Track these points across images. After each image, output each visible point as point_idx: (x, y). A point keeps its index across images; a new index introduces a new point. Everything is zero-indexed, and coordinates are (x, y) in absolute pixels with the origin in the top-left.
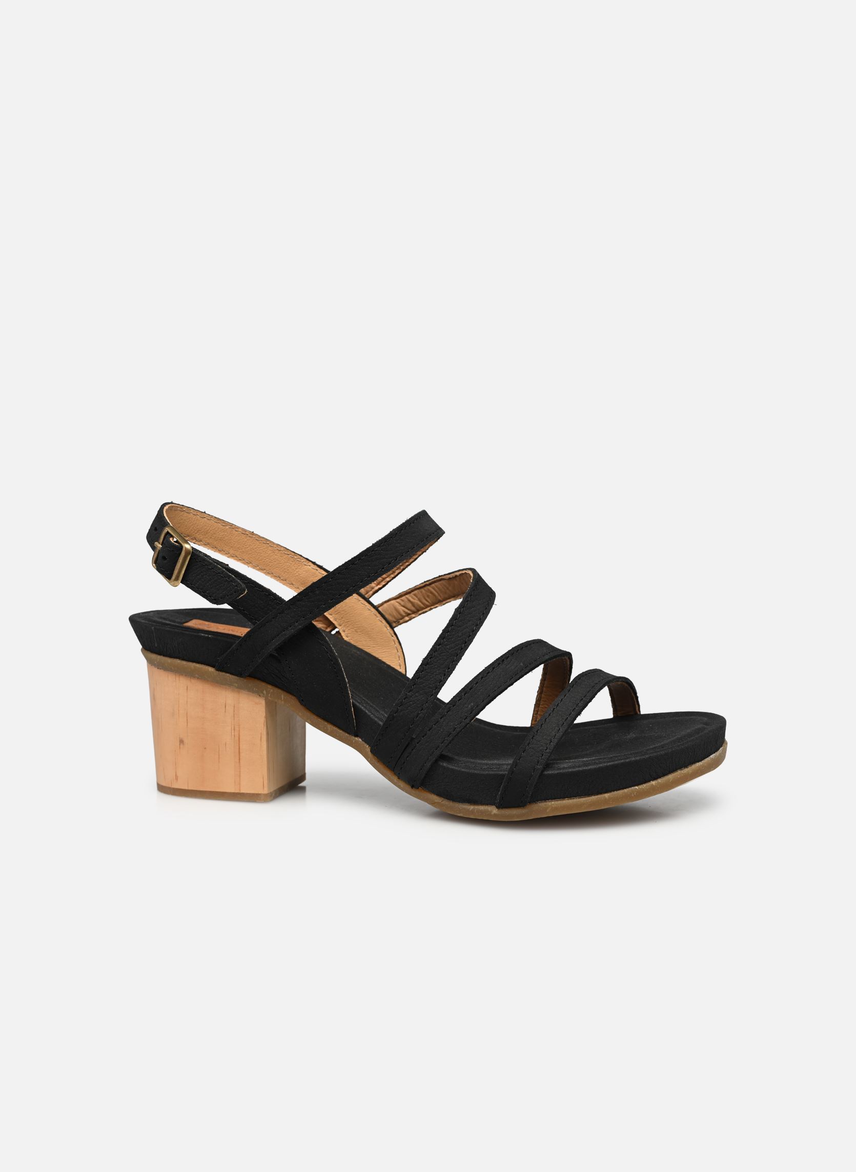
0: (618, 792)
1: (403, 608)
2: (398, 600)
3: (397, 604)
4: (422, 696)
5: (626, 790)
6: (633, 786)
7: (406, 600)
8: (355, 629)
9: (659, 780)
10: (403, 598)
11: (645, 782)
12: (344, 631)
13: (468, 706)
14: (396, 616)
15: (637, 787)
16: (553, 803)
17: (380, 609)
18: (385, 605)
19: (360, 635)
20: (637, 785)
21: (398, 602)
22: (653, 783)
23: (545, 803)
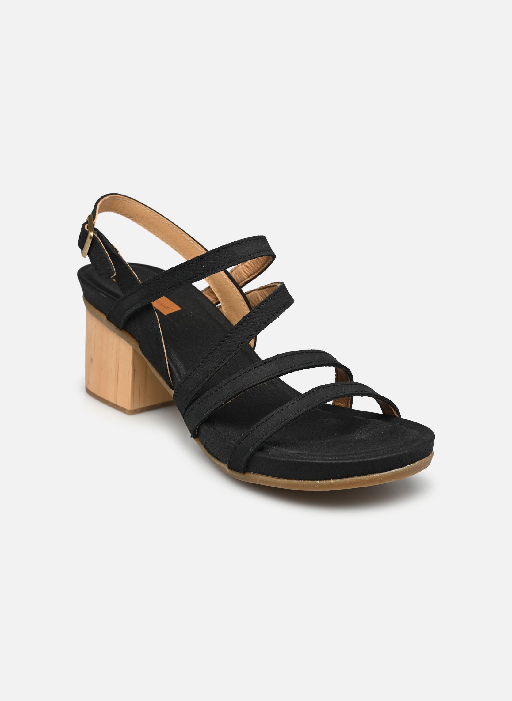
0: (304, 481)
1: (261, 298)
2: (259, 291)
3: (258, 293)
4: (201, 376)
5: (310, 482)
6: (316, 480)
7: (263, 293)
8: (230, 306)
9: (338, 481)
10: (261, 291)
11: (326, 479)
12: (224, 306)
13: (227, 391)
14: (257, 302)
15: (318, 482)
16: (260, 476)
17: (247, 295)
18: (252, 293)
19: (231, 311)
20: (320, 480)
21: (259, 293)
22: (332, 481)
23: (255, 475)
